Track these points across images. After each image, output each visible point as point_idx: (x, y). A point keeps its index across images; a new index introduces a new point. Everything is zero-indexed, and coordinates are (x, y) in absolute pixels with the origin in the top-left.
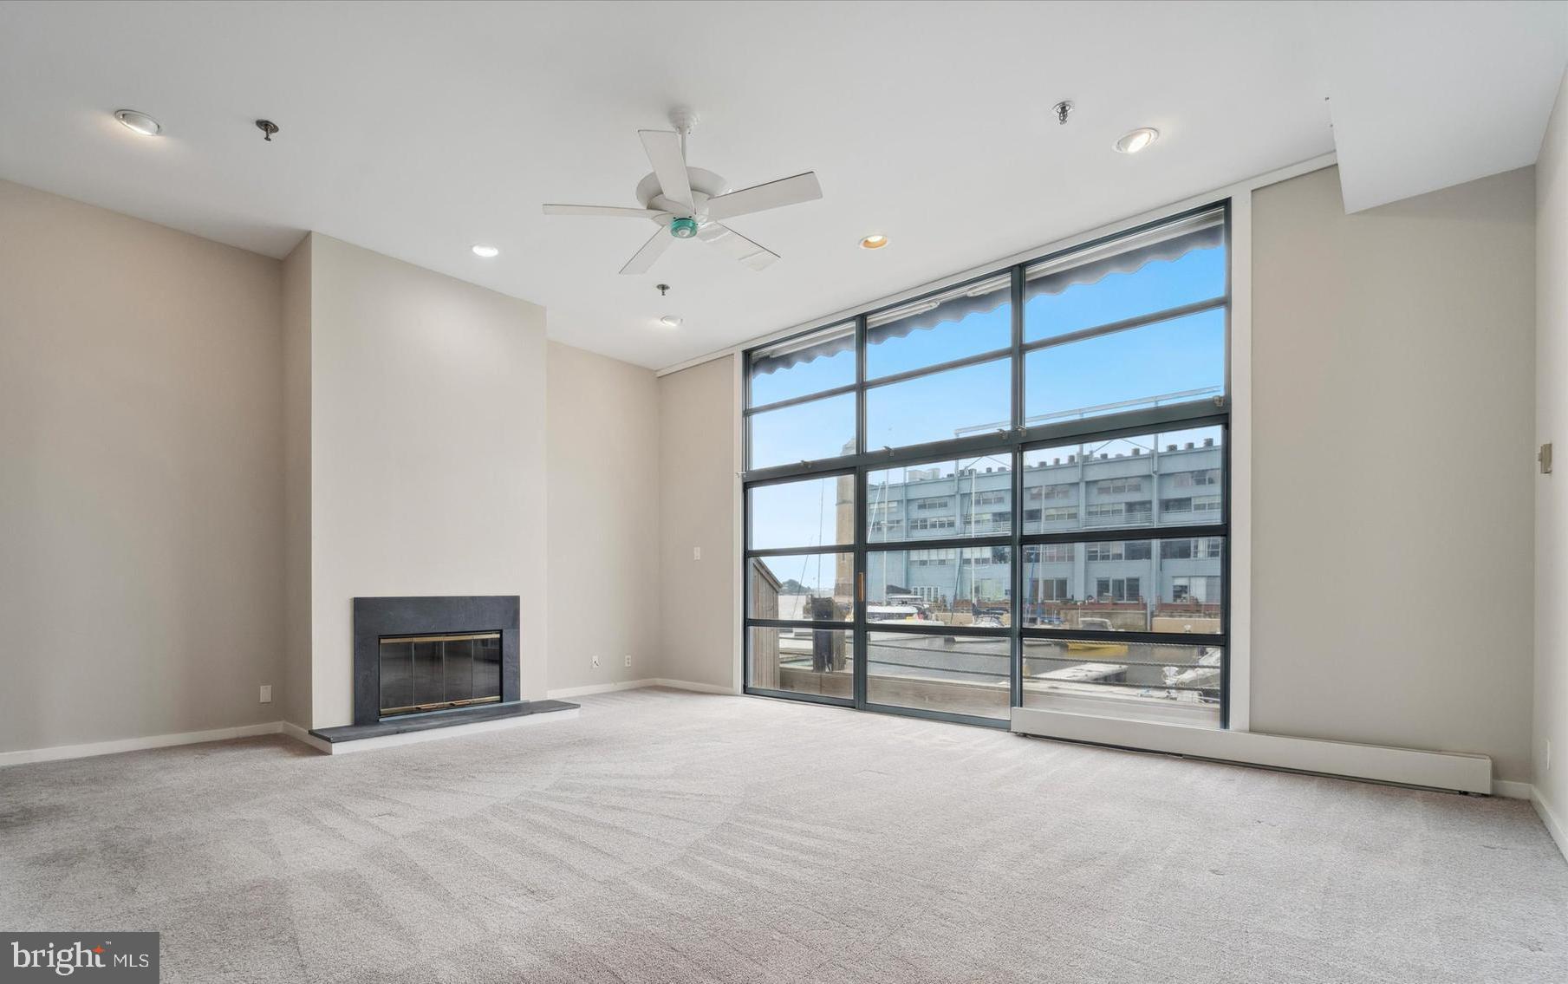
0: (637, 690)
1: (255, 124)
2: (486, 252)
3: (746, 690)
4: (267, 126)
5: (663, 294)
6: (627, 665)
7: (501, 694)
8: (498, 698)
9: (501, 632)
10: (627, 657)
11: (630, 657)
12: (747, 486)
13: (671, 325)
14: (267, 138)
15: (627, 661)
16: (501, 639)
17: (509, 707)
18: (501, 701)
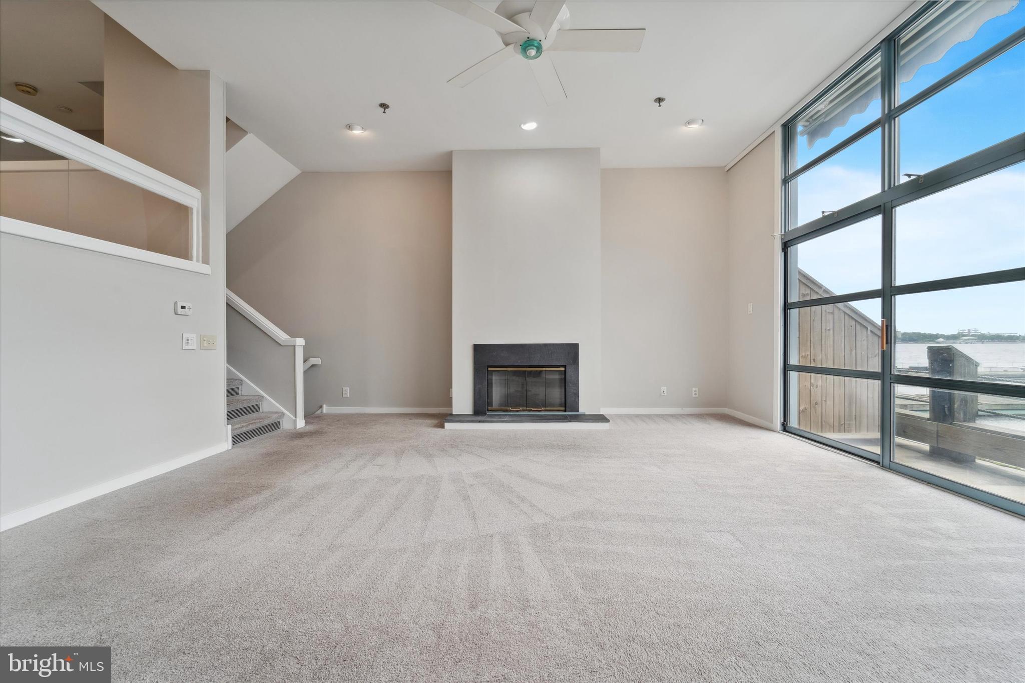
0: (700, 417)
1: (379, 107)
2: (530, 126)
3: (785, 428)
4: (384, 106)
5: (660, 106)
6: (694, 396)
7: (565, 407)
8: (563, 408)
9: (565, 366)
10: (694, 389)
11: (697, 389)
12: (786, 246)
13: (694, 127)
14: (384, 112)
15: (694, 393)
16: (565, 371)
17: (569, 415)
18: (565, 411)
